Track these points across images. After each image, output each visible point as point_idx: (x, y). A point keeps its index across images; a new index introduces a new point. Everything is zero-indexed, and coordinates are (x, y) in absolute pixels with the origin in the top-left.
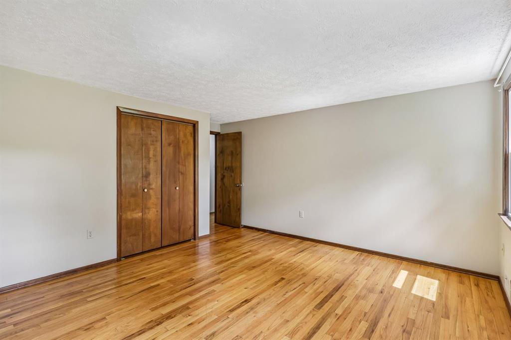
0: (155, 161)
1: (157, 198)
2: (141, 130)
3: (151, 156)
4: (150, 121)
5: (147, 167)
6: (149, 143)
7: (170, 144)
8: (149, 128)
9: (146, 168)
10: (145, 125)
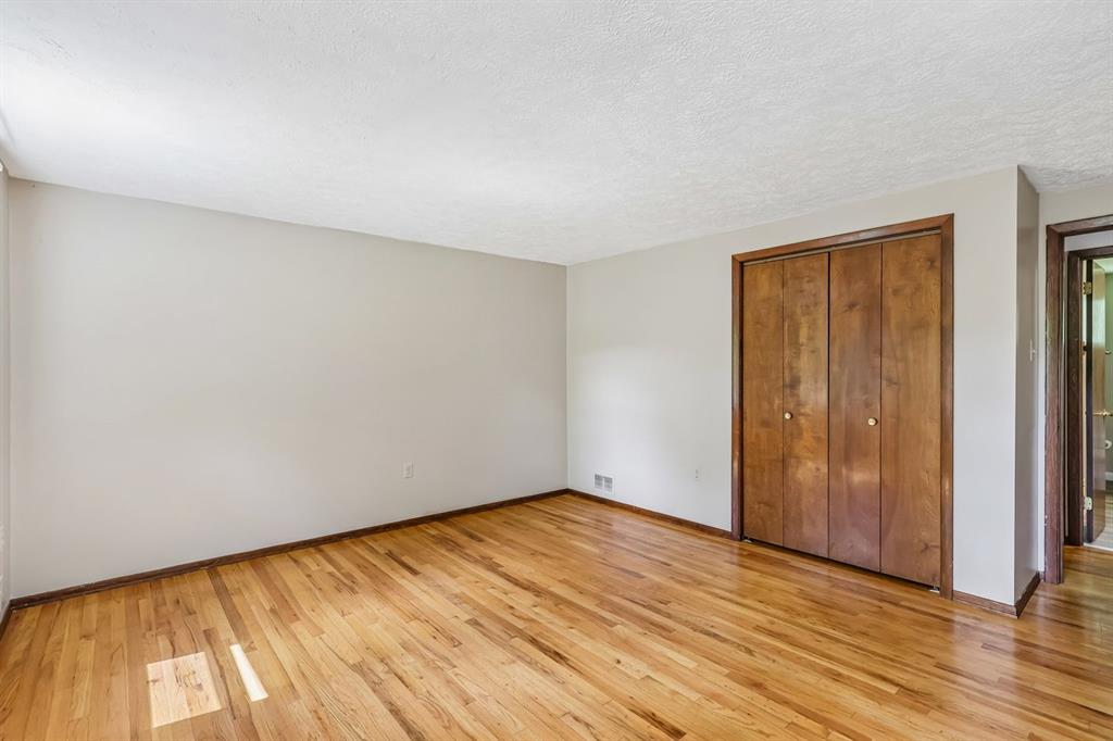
0: (813, 352)
1: (818, 439)
2: (780, 286)
3: (803, 338)
4: (800, 263)
5: (794, 365)
6: (799, 311)
7: (851, 306)
8: (797, 278)
9: (791, 368)
10: (788, 276)
